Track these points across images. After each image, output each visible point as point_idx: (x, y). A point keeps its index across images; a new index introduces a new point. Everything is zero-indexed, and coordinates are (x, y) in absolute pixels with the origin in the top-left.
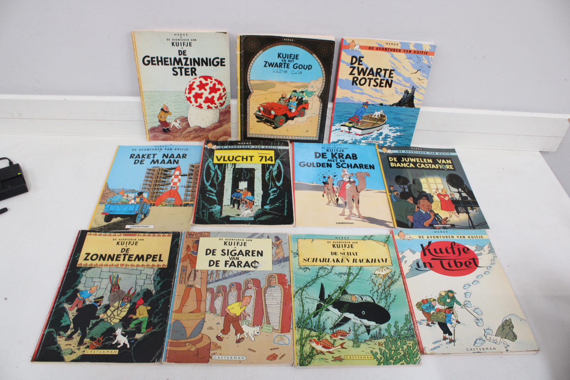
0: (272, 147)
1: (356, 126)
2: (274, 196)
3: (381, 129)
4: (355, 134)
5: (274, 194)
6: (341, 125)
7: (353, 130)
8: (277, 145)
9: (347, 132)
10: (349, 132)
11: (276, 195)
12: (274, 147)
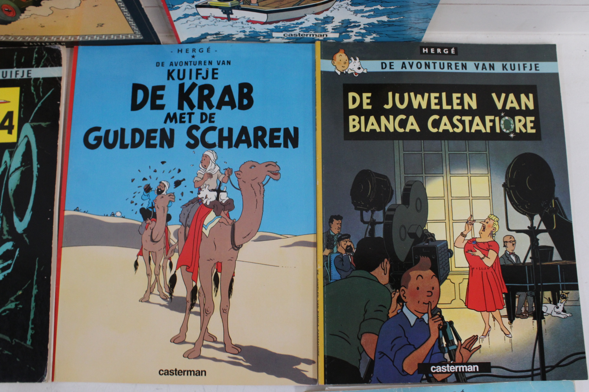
0: (14, 70)
1: (243, 6)
2: (6, 273)
3: (327, 10)
4: (247, 21)
5: (6, 264)
6: (197, 6)
7: (236, 13)
8: (28, 64)
9: (223, 18)
10: (229, 19)
11: (9, 271)
12: (20, 73)
